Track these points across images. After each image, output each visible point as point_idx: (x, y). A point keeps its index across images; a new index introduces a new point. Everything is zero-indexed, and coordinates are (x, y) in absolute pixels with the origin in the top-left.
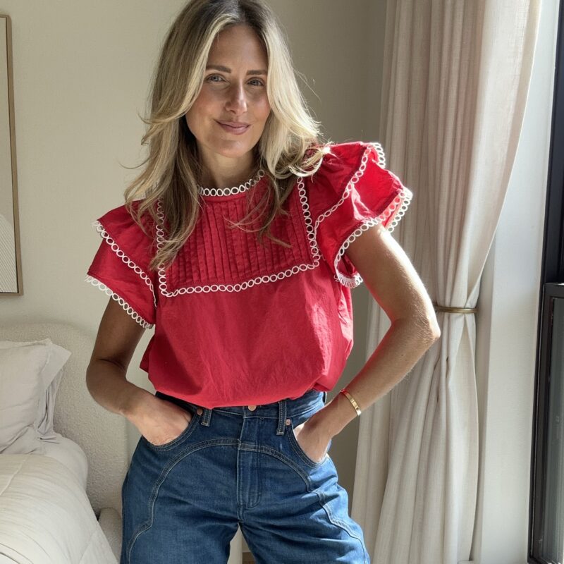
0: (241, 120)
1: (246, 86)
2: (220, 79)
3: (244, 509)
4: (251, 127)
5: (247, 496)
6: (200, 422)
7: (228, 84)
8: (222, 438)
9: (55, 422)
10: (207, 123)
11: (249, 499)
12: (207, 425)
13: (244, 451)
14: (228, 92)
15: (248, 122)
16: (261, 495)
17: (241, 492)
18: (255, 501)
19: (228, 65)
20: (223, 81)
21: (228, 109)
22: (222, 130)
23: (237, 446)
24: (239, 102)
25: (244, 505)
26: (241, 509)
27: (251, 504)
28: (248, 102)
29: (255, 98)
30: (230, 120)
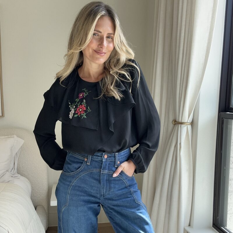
0: (104, 51)
1: (106, 38)
2: (97, 35)
3: (103, 197)
4: (106, 54)
5: (105, 190)
6: (86, 163)
7: (100, 37)
8: (95, 169)
9: (17, 169)
10: (91, 51)
11: (106, 192)
12: (89, 164)
13: (103, 174)
14: (100, 40)
15: (106, 52)
16: (110, 190)
17: (102, 189)
18: (108, 193)
19: (101, 30)
21: (99, 47)
22: (96, 53)
23: (100, 172)
24: (104, 44)
25: (104, 195)
26: (102, 196)
27: (106, 194)
29: (109, 42)
30: (100, 51)
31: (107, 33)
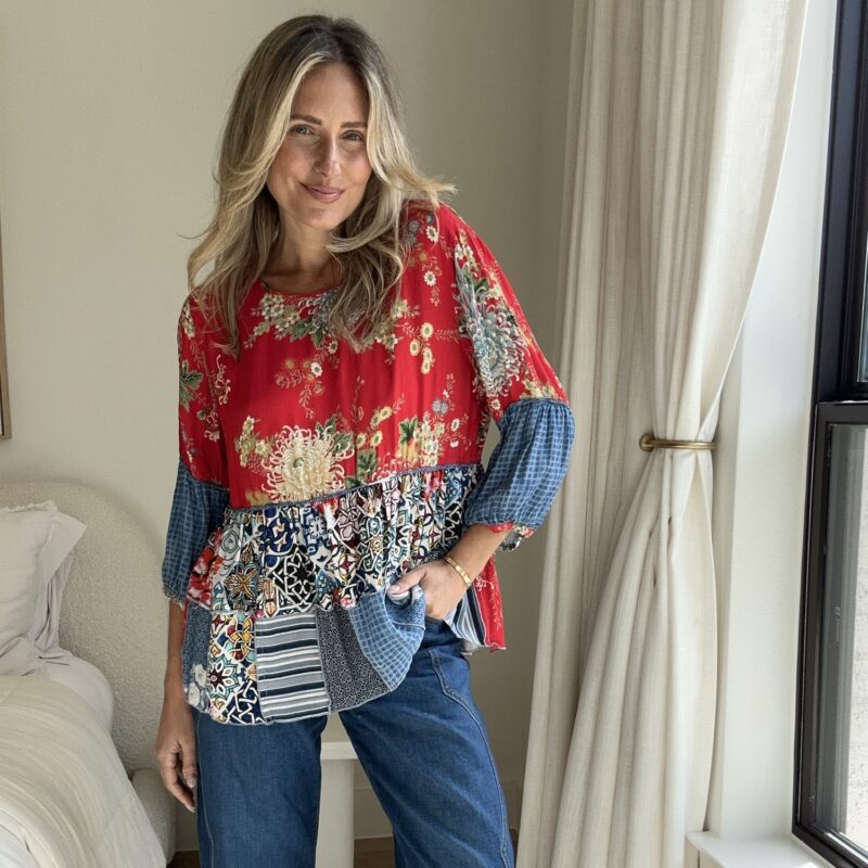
0: (334, 184)
1: (342, 141)
2: (308, 132)
4: (345, 194)
7: (318, 138)
10: (292, 185)
14: (319, 148)
15: (342, 187)
19: (319, 115)
20: (312, 133)
21: (317, 171)
22: (309, 195)
24: (331, 163)
28: (343, 162)
29: (351, 156)
30: (320, 184)
31: (340, 124)
